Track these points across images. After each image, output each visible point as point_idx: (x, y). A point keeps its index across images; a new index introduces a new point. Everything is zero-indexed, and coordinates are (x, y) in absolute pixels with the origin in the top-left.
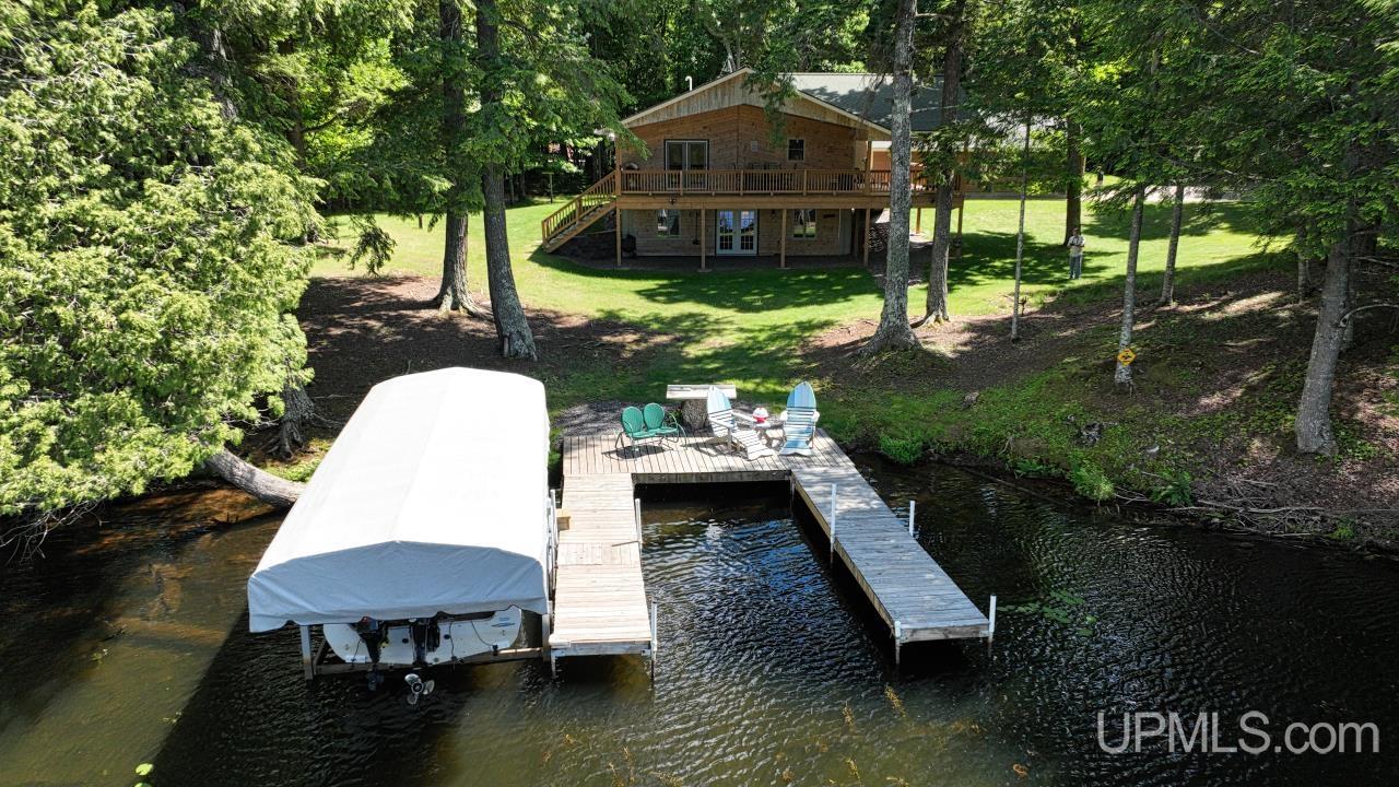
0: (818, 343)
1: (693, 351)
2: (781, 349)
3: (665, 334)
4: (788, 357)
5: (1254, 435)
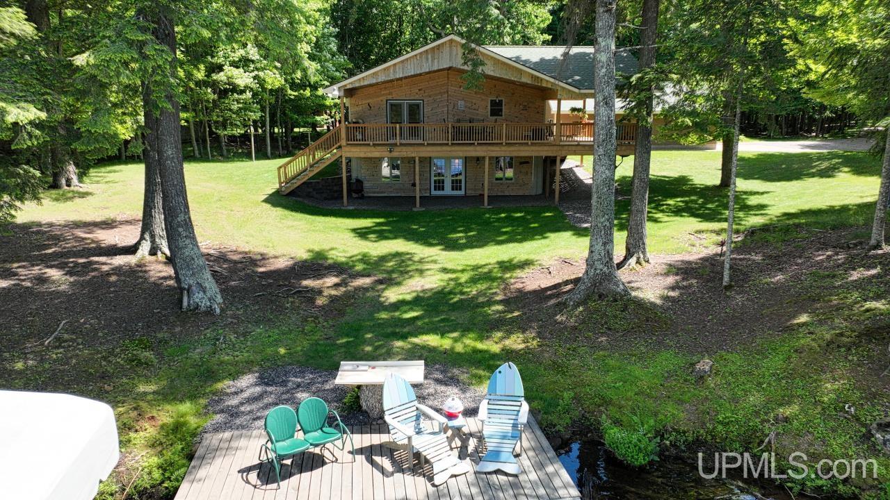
0: (519, 286)
1: (392, 295)
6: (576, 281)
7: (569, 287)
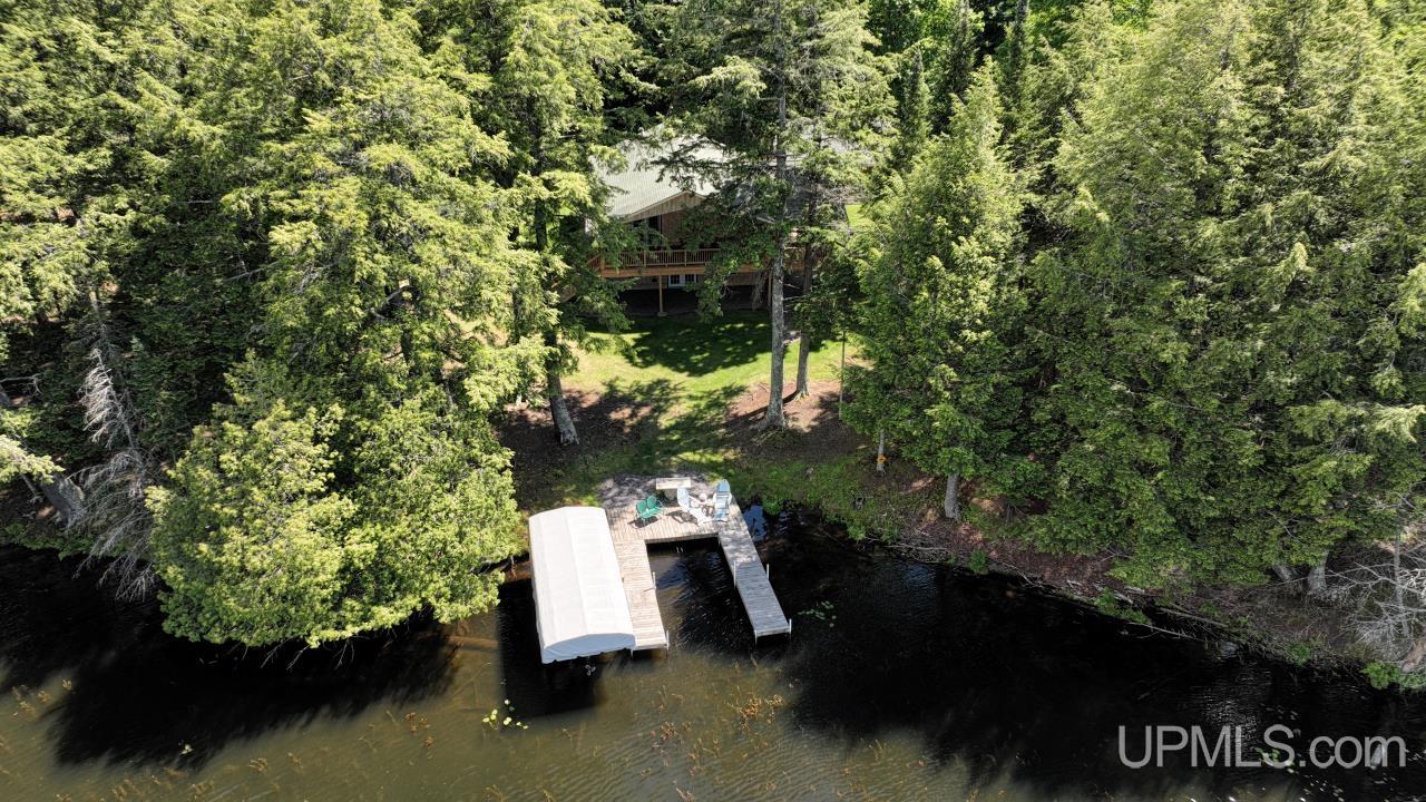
0: (734, 412)
1: (665, 421)
2: (713, 419)
3: (646, 405)
4: (719, 426)
5: (929, 507)
6: (765, 409)
7: (761, 415)
